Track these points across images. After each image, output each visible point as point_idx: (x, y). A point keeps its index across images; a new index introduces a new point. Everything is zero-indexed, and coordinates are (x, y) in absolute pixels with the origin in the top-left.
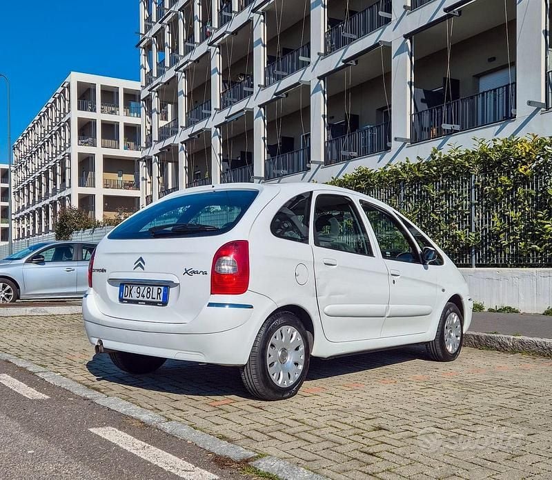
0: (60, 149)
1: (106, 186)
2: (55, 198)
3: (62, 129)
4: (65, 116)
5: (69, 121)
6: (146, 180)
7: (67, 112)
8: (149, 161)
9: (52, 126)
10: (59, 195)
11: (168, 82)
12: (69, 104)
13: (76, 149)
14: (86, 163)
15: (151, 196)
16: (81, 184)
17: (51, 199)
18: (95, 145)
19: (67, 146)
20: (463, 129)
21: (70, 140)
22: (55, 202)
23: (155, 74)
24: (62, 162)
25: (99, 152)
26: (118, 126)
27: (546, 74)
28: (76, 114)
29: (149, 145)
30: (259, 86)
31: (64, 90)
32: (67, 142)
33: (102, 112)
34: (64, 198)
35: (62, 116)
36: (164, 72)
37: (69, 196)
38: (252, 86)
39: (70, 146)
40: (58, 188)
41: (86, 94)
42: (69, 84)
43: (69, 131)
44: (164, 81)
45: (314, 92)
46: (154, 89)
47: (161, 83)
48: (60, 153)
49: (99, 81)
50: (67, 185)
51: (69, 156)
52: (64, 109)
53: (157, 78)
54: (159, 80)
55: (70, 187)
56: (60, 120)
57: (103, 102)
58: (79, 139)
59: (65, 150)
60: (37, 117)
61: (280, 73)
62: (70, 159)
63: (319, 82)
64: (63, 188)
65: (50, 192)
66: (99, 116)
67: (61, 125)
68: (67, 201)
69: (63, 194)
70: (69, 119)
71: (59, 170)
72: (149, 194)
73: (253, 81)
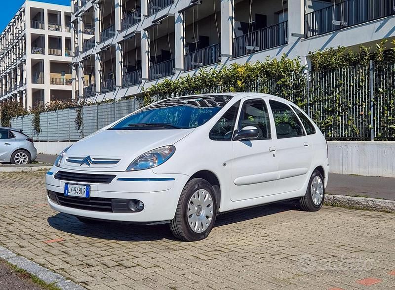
0: (19, 56)
1: (52, 83)
2: (15, 92)
3: (20, 42)
4: (22, 32)
5: (24, 36)
6: (75, 79)
7: (23, 29)
8: (77, 66)
9: (13, 40)
10: (18, 90)
11: (88, 11)
12: (25, 24)
13: (30, 56)
14: (37, 66)
15: (78, 90)
16: (34, 81)
17: (13, 92)
18: (43, 53)
19: (24, 54)
20: (261, 49)
21: (25, 49)
22: (16, 94)
23: (80, 5)
24: (20, 66)
25: (47, 58)
26: (61, 39)
27: (305, 15)
28: (29, 31)
29: (76, 54)
30: (144, 15)
31: (21, 14)
32: (24, 51)
33: (49, 29)
34: (22, 92)
35: (20, 32)
36: (86, 3)
37: (25, 90)
38: (140, 16)
39: (25, 54)
40: (18, 84)
41: (37, 16)
42: (24, 9)
43: (25, 44)
44: (86, 10)
45: (177, 22)
46: (79, 15)
47: (83, 11)
48: (19, 59)
49: (47, 7)
50: (24, 83)
51: (25, 61)
52: (21, 27)
53: (81, 7)
54: (82, 9)
55: (26, 84)
56: (19, 35)
57: (50, 22)
58: (32, 49)
59: (22, 57)
60: (8, 27)
61: (157, 7)
62: (25, 64)
63: (180, 15)
64: (21, 84)
65: (13, 87)
66: (46, 32)
67: (20, 38)
68: (24, 94)
69: (21, 89)
70: (25, 34)
71: (18, 71)
72: (77, 89)
73: (140, 12)
